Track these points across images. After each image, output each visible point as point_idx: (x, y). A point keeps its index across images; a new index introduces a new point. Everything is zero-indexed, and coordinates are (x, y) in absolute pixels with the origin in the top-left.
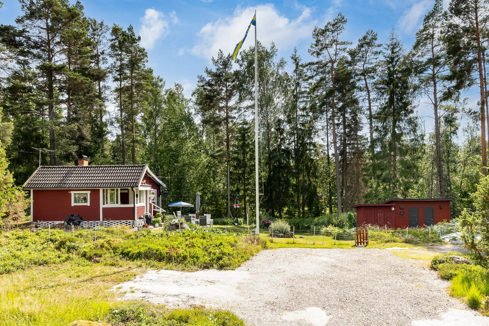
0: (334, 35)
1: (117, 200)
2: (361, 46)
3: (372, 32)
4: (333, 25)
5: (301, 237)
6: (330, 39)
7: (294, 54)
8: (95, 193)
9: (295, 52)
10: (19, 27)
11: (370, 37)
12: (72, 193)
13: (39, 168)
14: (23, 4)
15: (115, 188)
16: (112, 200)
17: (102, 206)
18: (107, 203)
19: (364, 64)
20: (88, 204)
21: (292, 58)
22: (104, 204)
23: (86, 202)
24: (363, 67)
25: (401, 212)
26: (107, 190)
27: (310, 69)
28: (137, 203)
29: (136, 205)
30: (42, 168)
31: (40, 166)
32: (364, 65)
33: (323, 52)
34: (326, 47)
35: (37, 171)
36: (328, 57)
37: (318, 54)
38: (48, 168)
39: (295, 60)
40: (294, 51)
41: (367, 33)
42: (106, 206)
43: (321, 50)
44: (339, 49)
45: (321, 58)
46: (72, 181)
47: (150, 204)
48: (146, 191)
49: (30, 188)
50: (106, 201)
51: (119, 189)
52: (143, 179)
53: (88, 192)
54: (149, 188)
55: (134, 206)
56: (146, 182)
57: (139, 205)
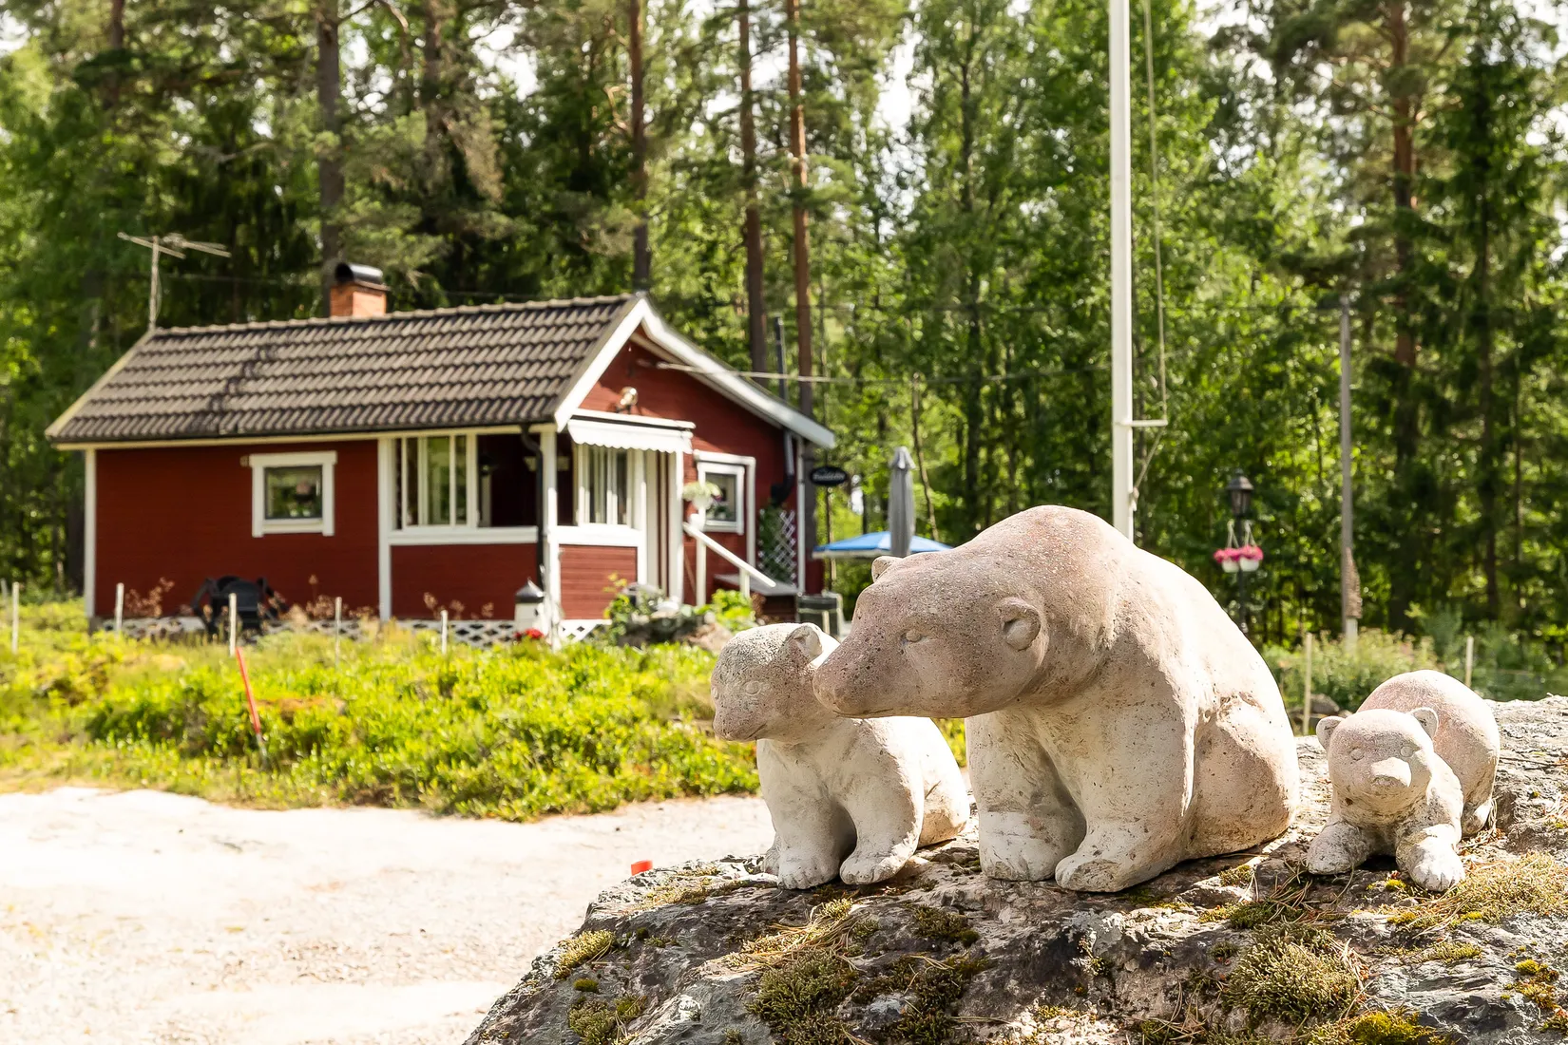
1: (462, 503)
8: (356, 461)
12: (258, 463)
13: (141, 340)
15: (453, 433)
16: (439, 501)
17: (389, 537)
18: (415, 521)
20: (326, 526)
22: (399, 526)
23: (318, 511)
26: (413, 443)
28: (566, 516)
29: (557, 535)
31: (151, 331)
35: (130, 354)
42: (409, 536)
46: (260, 397)
47: (688, 538)
48: (662, 461)
49: (77, 440)
50: (409, 508)
51: (472, 434)
52: (612, 379)
53: (328, 460)
54: (674, 438)
55: (541, 535)
56: (644, 403)
57: (585, 532)
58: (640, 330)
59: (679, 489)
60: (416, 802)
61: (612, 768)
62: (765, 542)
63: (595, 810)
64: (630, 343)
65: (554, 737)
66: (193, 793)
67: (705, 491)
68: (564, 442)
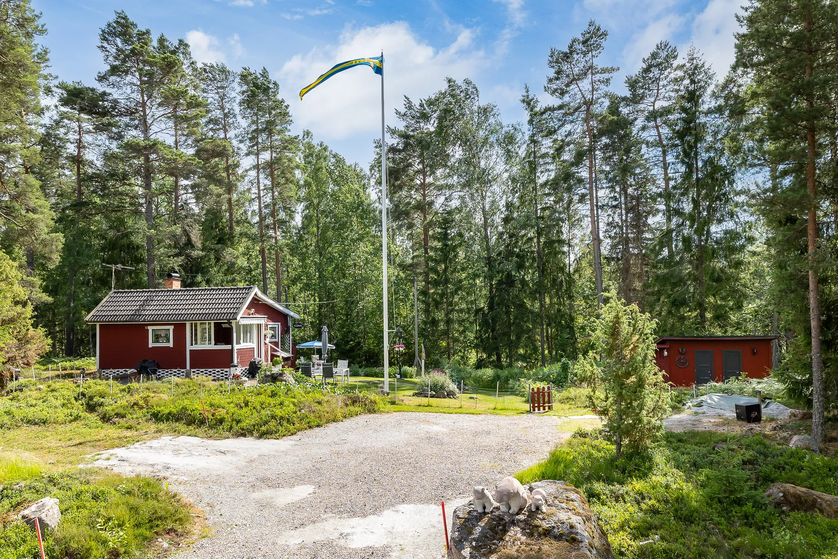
0: (587, 59)
1: (210, 340)
2: (647, 70)
3: (666, 46)
4: (584, 42)
5: (471, 398)
6: (581, 66)
7: (526, 94)
8: (180, 329)
9: (527, 91)
10: (100, 88)
11: (663, 54)
12: (150, 328)
13: (110, 293)
14: (107, 53)
15: (207, 322)
16: (203, 339)
17: (189, 348)
18: (196, 343)
19: (655, 101)
20: (171, 345)
21: (523, 101)
22: (192, 345)
23: (168, 341)
24: (654, 106)
25: (680, 359)
26: (196, 326)
27: (551, 118)
28: (238, 343)
29: (236, 347)
30: (115, 292)
31: (113, 290)
32: (654, 103)
33: (571, 88)
34: (575, 79)
35: (107, 297)
36: (579, 96)
37: (563, 93)
38: (123, 293)
39: (528, 104)
40: (524, 91)
41: (658, 48)
42: (195, 347)
43: (567, 85)
44: (599, 81)
45: (567, 98)
46: (151, 311)
47: (265, 344)
48: (259, 326)
49: (94, 322)
50: (195, 340)
51: (212, 322)
52: (249, 308)
53: (171, 328)
54: (262, 320)
55: (232, 347)
56: (257, 312)
57: (243, 345)
58: (256, 294)
59: (263, 332)
60: (252, 435)
61: (294, 424)
62: (283, 343)
63: (292, 434)
64: (253, 298)
65: (282, 418)
66: (195, 436)
67: (270, 333)
68: (237, 323)
